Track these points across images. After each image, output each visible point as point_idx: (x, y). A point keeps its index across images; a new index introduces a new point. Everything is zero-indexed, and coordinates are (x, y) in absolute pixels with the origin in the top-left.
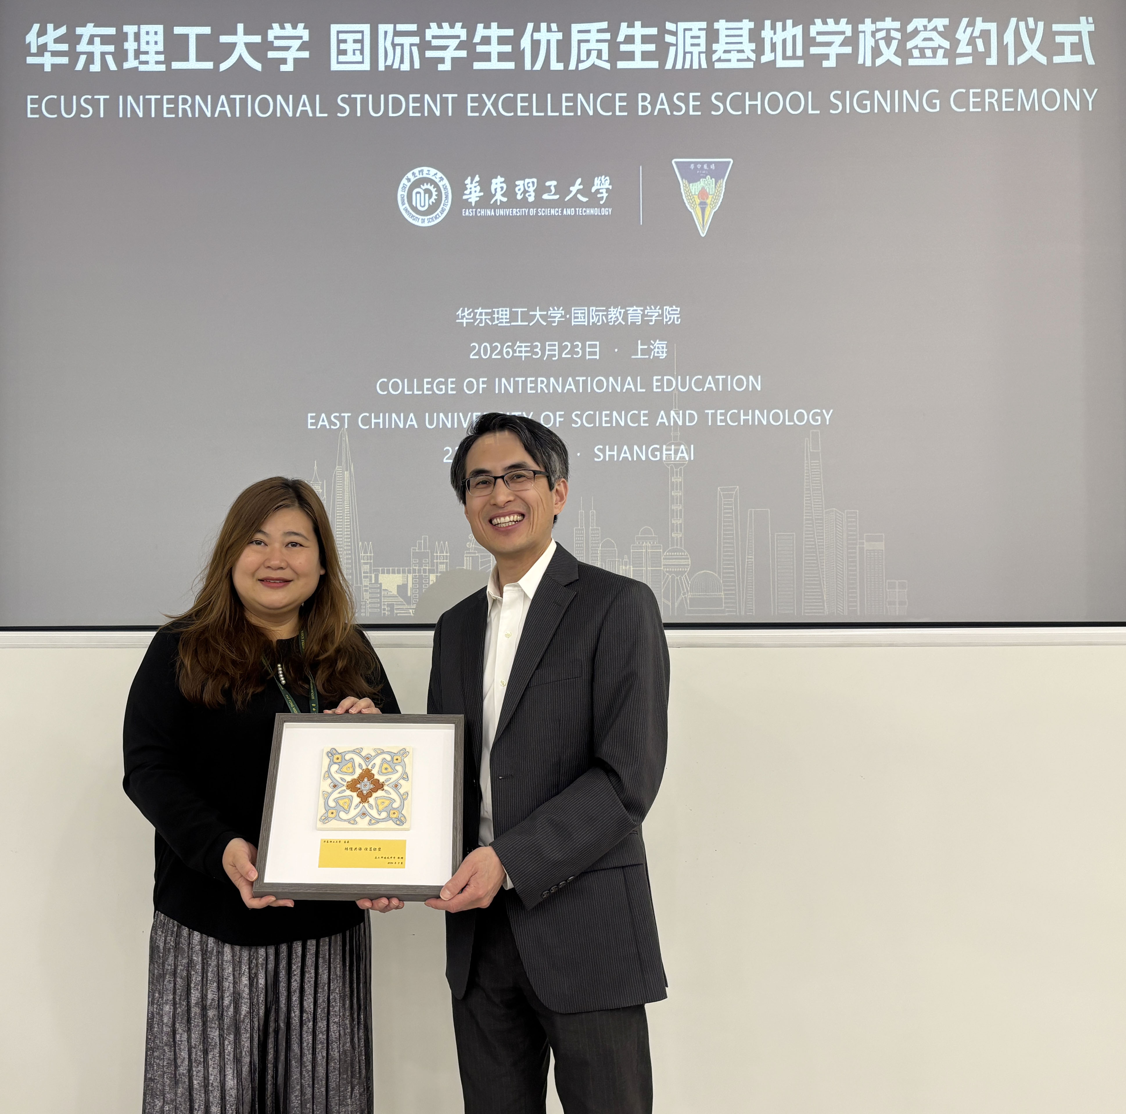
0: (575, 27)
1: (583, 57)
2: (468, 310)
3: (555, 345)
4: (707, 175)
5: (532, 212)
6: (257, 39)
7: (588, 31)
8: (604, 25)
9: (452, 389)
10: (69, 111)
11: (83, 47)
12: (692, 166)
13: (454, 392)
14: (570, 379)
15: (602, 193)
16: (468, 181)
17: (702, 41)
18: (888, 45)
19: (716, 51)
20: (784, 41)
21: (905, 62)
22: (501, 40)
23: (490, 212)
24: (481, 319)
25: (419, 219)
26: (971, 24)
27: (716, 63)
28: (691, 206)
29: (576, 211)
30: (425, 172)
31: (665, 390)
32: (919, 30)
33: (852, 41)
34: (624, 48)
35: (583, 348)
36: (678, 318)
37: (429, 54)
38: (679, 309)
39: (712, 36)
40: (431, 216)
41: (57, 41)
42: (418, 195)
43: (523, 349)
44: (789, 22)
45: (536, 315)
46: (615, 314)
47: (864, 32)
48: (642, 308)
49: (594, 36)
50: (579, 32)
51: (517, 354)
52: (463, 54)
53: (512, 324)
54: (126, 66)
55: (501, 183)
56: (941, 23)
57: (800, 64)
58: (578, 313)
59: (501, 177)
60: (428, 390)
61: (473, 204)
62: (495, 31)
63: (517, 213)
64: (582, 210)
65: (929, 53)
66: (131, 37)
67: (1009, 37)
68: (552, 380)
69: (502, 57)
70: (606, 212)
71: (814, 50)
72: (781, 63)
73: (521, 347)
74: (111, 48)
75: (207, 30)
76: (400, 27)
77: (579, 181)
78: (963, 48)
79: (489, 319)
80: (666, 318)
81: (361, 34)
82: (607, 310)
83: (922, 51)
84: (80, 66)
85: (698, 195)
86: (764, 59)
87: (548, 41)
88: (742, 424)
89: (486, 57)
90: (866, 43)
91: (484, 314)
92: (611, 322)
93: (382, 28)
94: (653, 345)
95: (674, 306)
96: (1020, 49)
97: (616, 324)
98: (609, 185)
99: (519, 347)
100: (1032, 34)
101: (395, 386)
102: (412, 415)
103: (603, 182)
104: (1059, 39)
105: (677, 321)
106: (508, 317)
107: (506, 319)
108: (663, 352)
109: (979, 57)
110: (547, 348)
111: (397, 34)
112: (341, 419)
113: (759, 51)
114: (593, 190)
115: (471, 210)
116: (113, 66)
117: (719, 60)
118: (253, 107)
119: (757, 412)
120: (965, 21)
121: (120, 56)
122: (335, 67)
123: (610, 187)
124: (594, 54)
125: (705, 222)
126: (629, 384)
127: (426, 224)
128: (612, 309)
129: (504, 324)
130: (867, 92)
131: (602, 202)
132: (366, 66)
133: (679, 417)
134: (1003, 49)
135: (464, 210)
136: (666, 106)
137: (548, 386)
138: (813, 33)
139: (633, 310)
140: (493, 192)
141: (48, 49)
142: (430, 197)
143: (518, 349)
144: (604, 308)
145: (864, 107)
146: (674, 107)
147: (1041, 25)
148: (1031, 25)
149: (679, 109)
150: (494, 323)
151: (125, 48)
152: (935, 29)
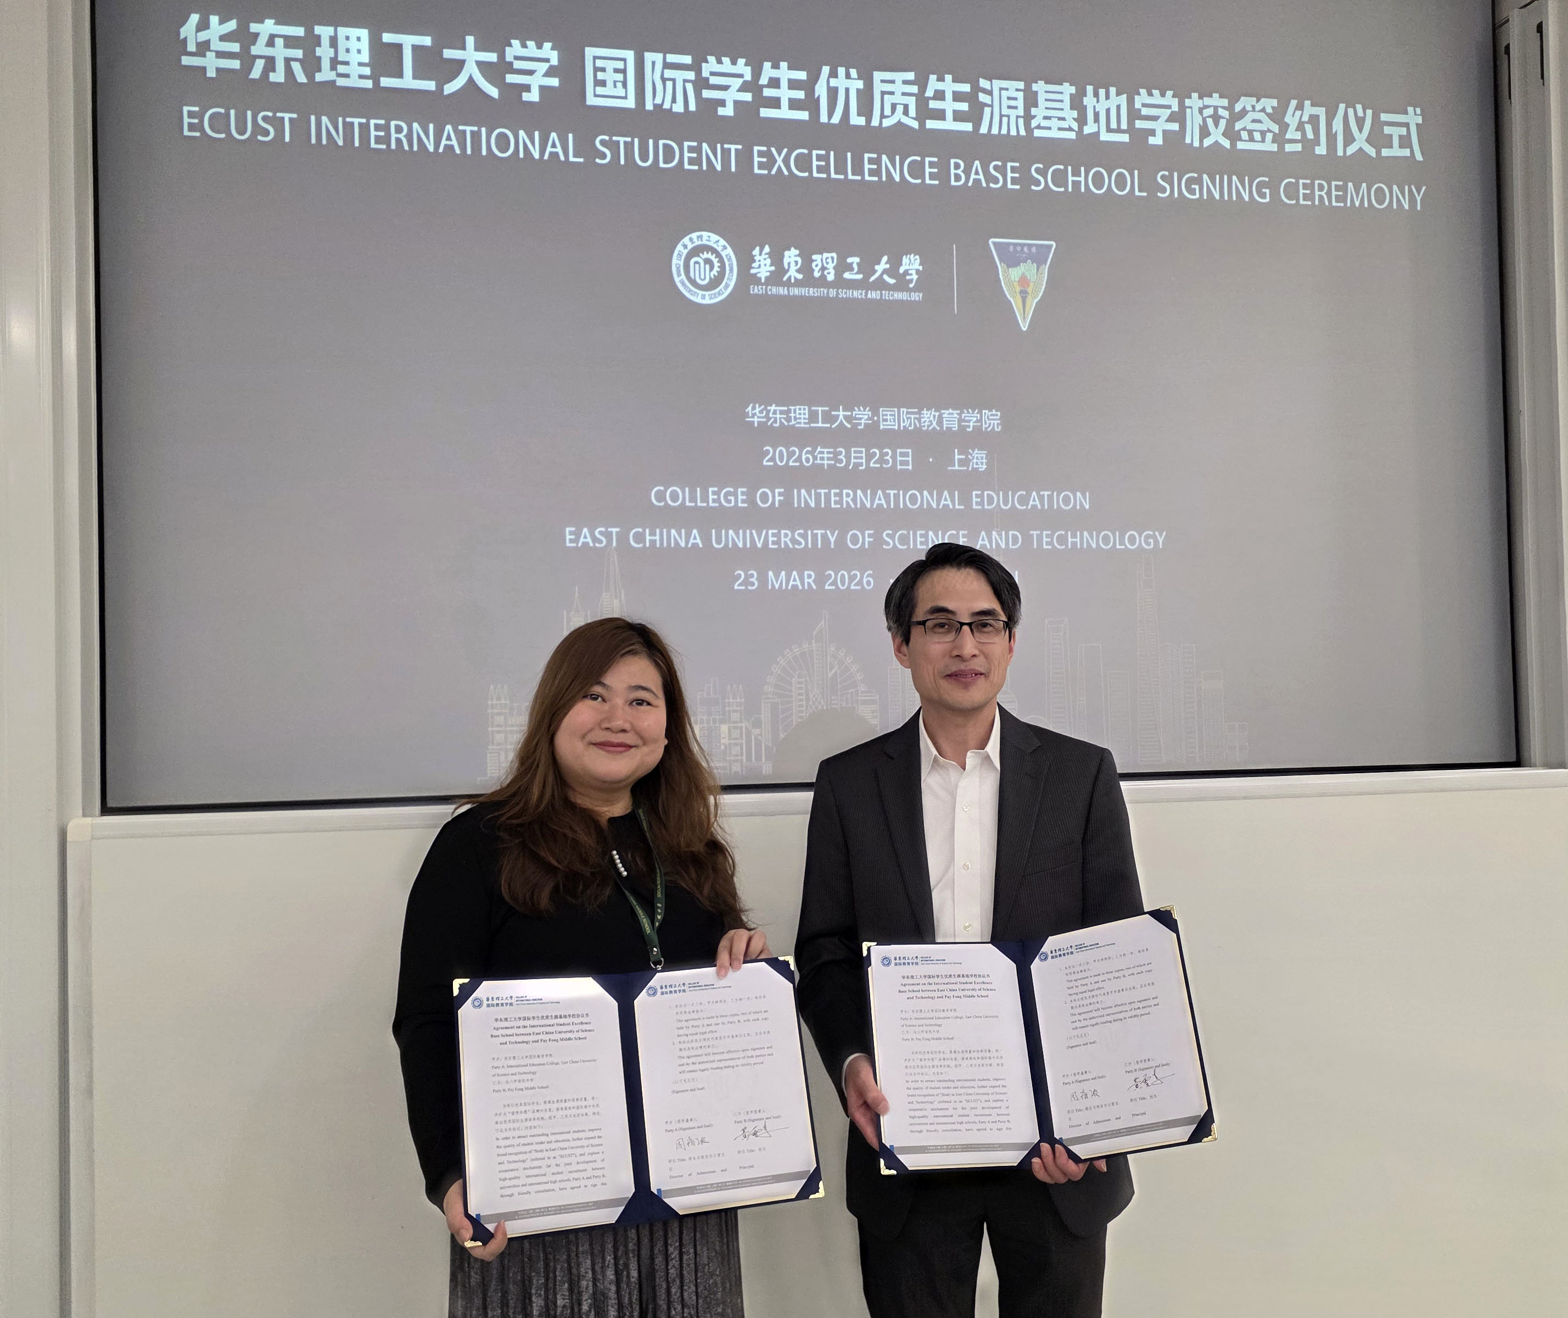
0: (878, 76)
1: (887, 111)
2: (759, 407)
3: (861, 452)
4: (1028, 259)
5: (833, 293)
6: (492, 57)
7: (893, 82)
8: (911, 76)
9: (743, 501)
10: (242, 130)
11: (259, 48)
12: (1011, 248)
13: (746, 505)
14: (880, 492)
15: (911, 275)
16: (756, 252)
17: (1020, 103)
18: (1216, 125)
19: (1035, 117)
20: (1108, 111)
21: (1233, 145)
22: (793, 84)
23: (782, 291)
24: (776, 419)
25: (698, 294)
26: (1300, 107)
27: (1035, 130)
28: (1010, 294)
29: (881, 294)
30: (705, 238)
31: (986, 507)
32: (1247, 109)
33: (1179, 117)
34: (933, 104)
35: (894, 457)
36: (998, 424)
37: (706, 94)
38: (999, 413)
39: (1031, 100)
40: (713, 292)
41: (223, 38)
42: (697, 266)
43: (825, 455)
44: (1113, 90)
45: (839, 415)
46: (928, 417)
47: (1191, 107)
48: (959, 412)
49: (899, 88)
50: (883, 81)
51: (819, 461)
52: (748, 97)
53: (812, 425)
54: (319, 77)
55: (795, 256)
56: (1270, 104)
57: (1125, 138)
58: (886, 415)
59: (796, 248)
60: (714, 501)
61: (763, 280)
62: (785, 73)
63: (814, 293)
64: (889, 294)
65: (1257, 136)
66: (325, 42)
67: (1338, 125)
68: (859, 492)
69: (794, 104)
70: (917, 296)
71: (1139, 124)
72: (1105, 137)
73: (823, 453)
74: (299, 53)
75: (427, 41)
76: (671, 58)
77: (885, 258)
78: (1292, 134)
79: (783, 418)
80: (986, 423)
81: (622, 62)
82: (919, 413)
83: (1251, 133)
84: (256, 73)
85: (1019, 282)
86: (1088, 130)
87: (847, 90)
88: (1070, 547)
89: (775, 103)
90: (1194, 121)
91: (778, 412)
92: (924, 426)
93: (649, 57)
94: (971, 455)
95: (994, 410)
96: (1349, 139)
97: (930, 429)
98: (919, 265)
99: (820, 452)
100: (1360, 122)
101: (674, 497)
102: (695, 531)
103: (912, 261)
104: (1387, 130)
105: (998, 428)
106: (807, 416)
107: (804, 419)
108: (982, 464)
109: (1309, 145)
110: (853, 455)
111: (667, 66)
112: (608, 535)
113: (1082, 121)
114: (902, 270)
115: (760, 287)
116: (301, 78)
117: (1039, 127)
118: (489, 142)
119: (1086, 534)
120: (1294, 103)
121: (311, 64)
122: (591, 100)
123: (921, 268)
124: (900, 109)
125: (1026, 313)
126: (946, 500)
127: (707, 301)
128: (925, 412)
129: (802, 425)
130: (1196, 175)
131: (911, 286)
132: (630, 103)
133: (1001, 539)
134: (1331, 138)
135: (752, 286)
136: (981, 177)
137: (854, 500)
138: (1138, 105)
139: (949, 414)
140: (786, 267)
141: (211, 49)
142: (712, 268)
143: (819, 456)
144: (916, 410)
145: (1192, 192)
146: (990, 178)
147: (1369, 112)
148: (1360, 114)
149: (996, 181)
150: (790, 424)
151: (318, 54)
152: (1263, 110)
